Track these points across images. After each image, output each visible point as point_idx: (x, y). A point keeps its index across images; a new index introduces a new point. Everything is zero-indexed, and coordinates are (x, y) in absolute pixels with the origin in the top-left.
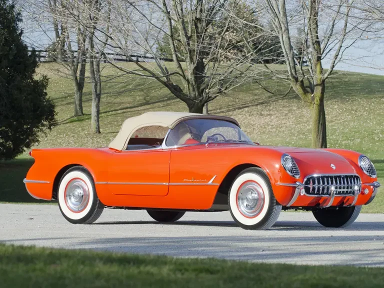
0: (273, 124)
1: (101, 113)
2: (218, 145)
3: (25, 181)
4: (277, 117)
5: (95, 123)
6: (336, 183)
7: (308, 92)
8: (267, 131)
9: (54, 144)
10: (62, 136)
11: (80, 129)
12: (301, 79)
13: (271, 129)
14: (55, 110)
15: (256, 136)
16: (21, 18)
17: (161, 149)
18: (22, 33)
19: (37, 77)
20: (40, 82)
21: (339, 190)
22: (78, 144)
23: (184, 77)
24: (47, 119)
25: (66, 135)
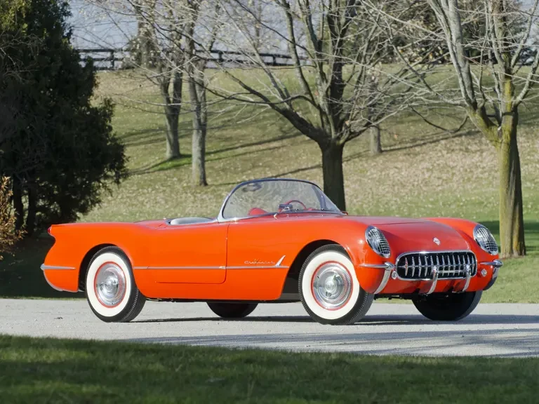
0: (485, 165)
1: (209, 153)
2: (290, 216)
3: (43, 267)
4: (492, 153)
5: (198, 170)
6: (441, 263)
7: (494, 125)
8: (475, 176)
9: (133, 205)
10: (145, 191)
11: (175, 179)
12: (482, 105)
13: (482, 173)
14: (125, 154)
15: (455, 186)
16: (68, 10)
17: (215, 223)
18: (70, 34)
19: (95, 103)
20: (101, 109)
21: (444, 272)
22: (170, 203)
23: (313, 102)
24: (112, 168)
25: (153, 190)
